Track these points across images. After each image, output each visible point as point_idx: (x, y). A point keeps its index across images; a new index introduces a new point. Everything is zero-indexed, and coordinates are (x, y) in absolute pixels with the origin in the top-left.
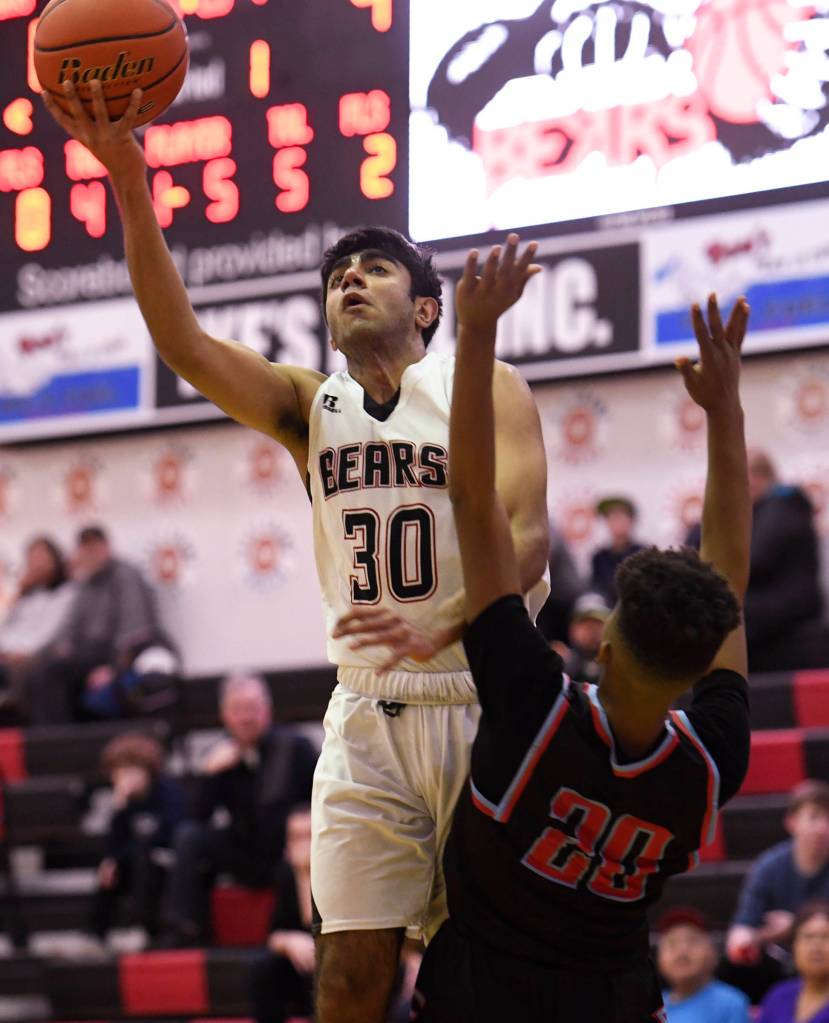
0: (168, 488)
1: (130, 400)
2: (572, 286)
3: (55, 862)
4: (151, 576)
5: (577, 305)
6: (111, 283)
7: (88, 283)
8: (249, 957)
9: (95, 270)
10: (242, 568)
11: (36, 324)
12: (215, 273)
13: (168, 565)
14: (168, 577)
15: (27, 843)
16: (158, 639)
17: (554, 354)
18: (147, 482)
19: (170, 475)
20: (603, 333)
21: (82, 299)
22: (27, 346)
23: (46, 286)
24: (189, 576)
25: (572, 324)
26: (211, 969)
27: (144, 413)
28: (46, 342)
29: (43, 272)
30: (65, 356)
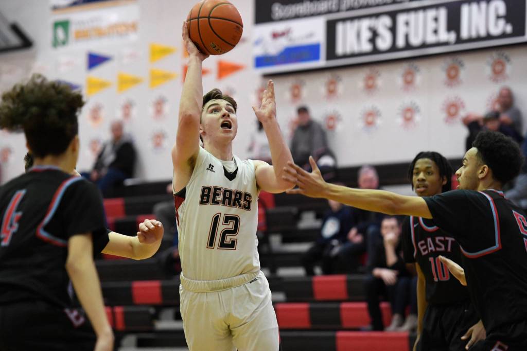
0: (331, 92)
1: (316, 57)
2: (496, 9)
3: (286, 240)
4: (325, 127)
5: (498, 17)
6: (308, 10)
7: (299, 10)
8: (365, 278)
9: (303, 5)
10: (360, 124)
11: (279, 27)
12: (351, 6)
13: (331, 123)
14: (332, 128)
15: (275, 233)
16: (328, 152)
17: (489, 37)
18: (323, 90)
19: (332, 87)
20: (509, 29)
21: (297, 17)
22: (275, 36)
23: (283, 11)
24: (339, 127)
25: (496, 25)
26: (348, 282)
27: (322, 62)
28: (283, 34)
29: (282, 7)
30: (290, 40)
